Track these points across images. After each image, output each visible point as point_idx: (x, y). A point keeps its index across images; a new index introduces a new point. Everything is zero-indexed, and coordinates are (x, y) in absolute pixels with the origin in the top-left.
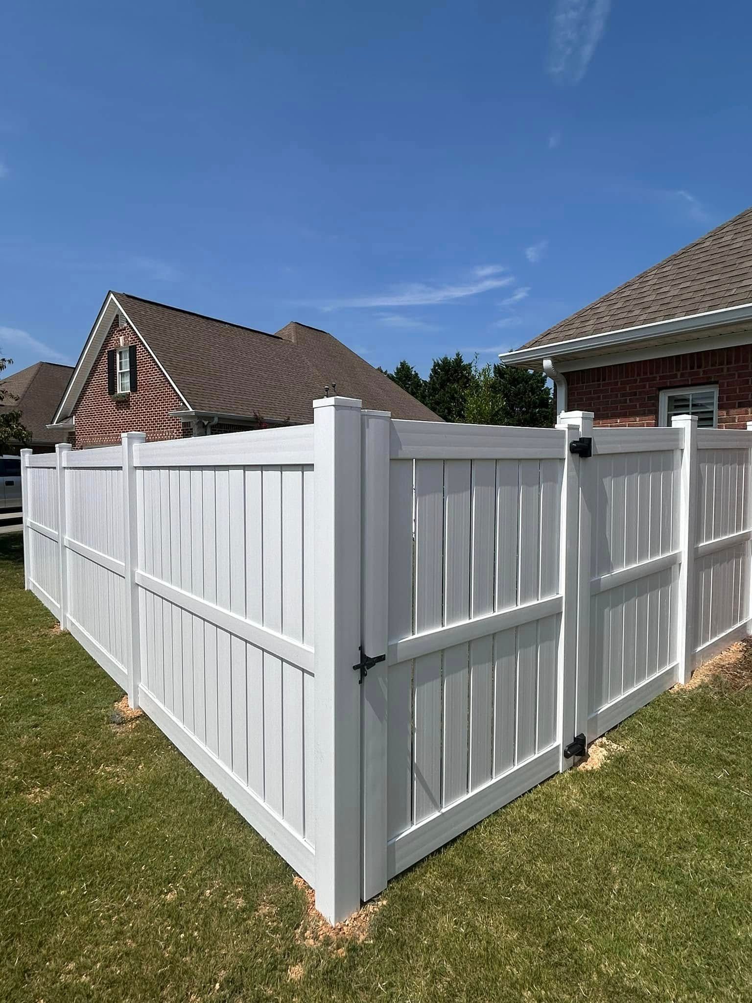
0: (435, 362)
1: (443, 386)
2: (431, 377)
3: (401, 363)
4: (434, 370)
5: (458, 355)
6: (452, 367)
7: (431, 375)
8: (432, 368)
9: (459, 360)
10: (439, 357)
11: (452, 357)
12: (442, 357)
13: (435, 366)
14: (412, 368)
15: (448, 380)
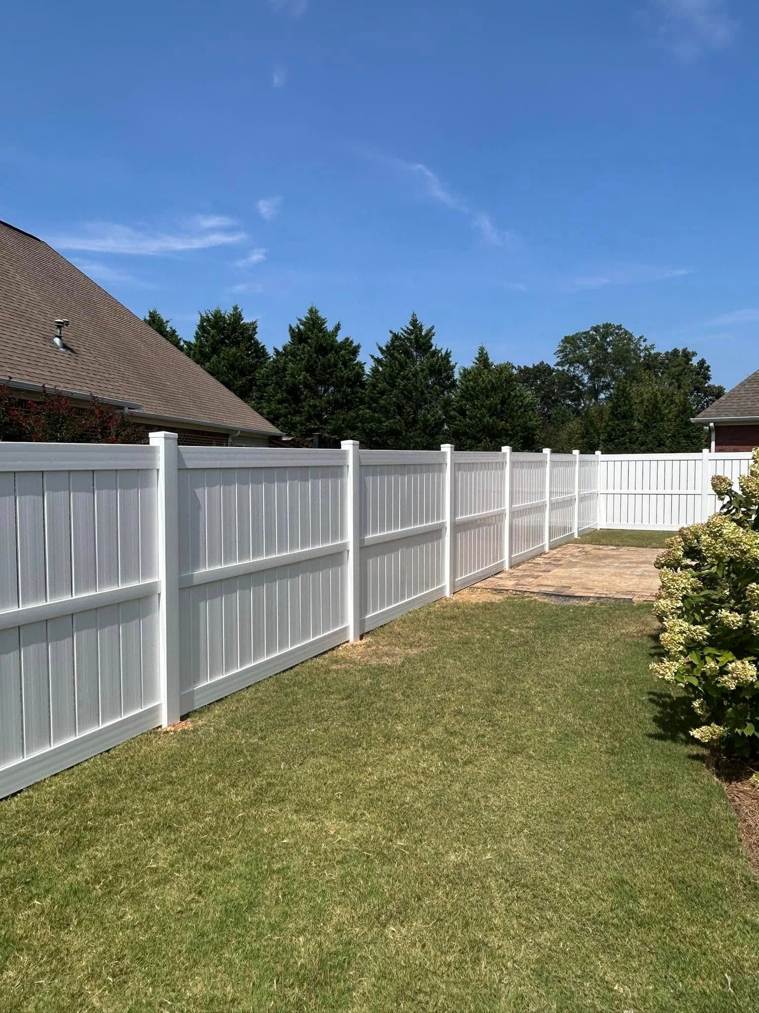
0: (202, 317)
1: (215, 350)
2: (198, 337)
3: (150, 312)
4: (201, 327)
5: (236, 309)
6: (229, 324)
7: (197, 333)
8: (199, 323)
9: (237, 316)
10: (209, 309)
11: (227, 311)
12: (213, 310)
13: (202, 321)
14: (167, 322)
15: (222, 342)
